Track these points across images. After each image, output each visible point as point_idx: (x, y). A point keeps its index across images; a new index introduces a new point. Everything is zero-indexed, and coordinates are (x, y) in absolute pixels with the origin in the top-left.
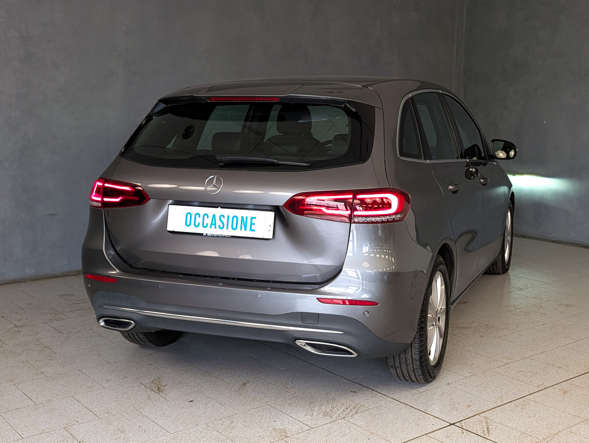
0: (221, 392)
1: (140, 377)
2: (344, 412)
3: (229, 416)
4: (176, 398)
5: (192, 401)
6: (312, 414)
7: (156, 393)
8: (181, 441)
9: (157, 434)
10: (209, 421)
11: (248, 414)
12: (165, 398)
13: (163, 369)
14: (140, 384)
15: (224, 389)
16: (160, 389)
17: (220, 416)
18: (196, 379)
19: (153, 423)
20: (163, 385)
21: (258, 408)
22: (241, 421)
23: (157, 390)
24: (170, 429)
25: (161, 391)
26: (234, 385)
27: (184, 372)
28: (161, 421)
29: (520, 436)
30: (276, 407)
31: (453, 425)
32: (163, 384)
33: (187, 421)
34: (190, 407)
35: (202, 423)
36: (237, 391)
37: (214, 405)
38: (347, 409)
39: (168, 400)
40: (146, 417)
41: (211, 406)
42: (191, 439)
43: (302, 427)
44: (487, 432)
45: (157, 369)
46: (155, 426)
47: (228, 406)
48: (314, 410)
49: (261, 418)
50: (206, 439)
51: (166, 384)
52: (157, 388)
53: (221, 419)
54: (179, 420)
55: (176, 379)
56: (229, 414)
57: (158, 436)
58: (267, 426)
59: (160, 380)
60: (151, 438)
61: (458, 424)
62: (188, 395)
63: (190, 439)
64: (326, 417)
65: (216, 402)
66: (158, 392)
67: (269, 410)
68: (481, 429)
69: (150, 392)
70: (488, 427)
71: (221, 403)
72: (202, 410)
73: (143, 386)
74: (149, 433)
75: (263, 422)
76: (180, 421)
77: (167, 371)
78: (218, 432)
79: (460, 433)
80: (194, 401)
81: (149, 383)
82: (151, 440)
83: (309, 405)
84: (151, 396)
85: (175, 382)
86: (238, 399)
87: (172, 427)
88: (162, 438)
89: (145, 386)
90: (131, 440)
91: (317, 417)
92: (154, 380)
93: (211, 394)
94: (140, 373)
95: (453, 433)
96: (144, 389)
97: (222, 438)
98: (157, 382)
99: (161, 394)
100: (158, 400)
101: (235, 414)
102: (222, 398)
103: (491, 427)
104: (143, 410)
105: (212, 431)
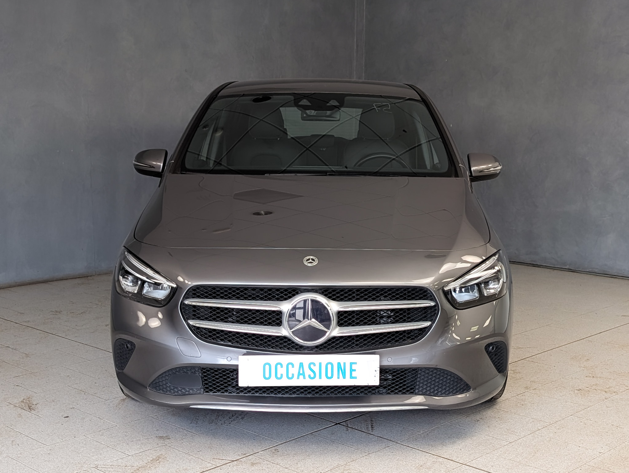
0: (99, 407)
1: (7, 398)
2: (230, 419)
3: (108, 428)
4: (50, 415)
5: (67, 417)
6: (197, 423)
7: (27, 411)
8: (59, 451)
9: (32, 447)
10: (88, 433)
11: (128, 425)
12: (37, 415)
13: (32, 389)
14: (8, 404)
15: (102, 405)
16: (31, 408)
17: (99, 429)
18: (70, 397)
19: (27, 437)
20: (34, 404)
21: (139, 420)
22: (122, 431)
23: (28, 408)
24: (46, 442)
25: (33, 409)
26: (113, 401)
27: (57, 392)
28: (36, 435)
29: (402, 430)
30: (158, 418)
31: (338, 425)
32: (34, 402)
33: (64, 434)
34: (66, 422)
35: (80, 435)
36: (116, 406)
37: (92, 419)
38: (233, 416)
39: (41, 417)
40: (18, 433)
41: (89, 421)
42: (70, 449)
43: (186, 434)
44: (371, 428)
45: (26, 390)
46: (29, 440)
47: (107, 419)
48: (199, 419)
49: (143, 428)
50: (85, 448)
51: (38, 403)
52: (27, 407)
53: (100, 431)
54: (55, 433)
55: (47, 398)
56: (109, 426)
57: (34, 448)
58: (149, 435)
59: (30, 399)
60: (26, 451)
61: (343, 423)
62: (63, 412)
63: (68, 450)
64: (211, 424)
65: (94, 417)
66: (29, 410)
67: (151, 421)
68: (366, 426)
69: (21, 411)
70: (372, 425)
71: (99, 418)
72: (80, 424)
73: (12, 406)
74: (24, 447)
75: (145, 431)
76: (57, 435)
77: (38, 392)
78: (98, 442)
79: (345, 430)
80: (70, 417)
81: (18, 403)
82: (27, 452)
83: (193, 414)
84: (22, 414)
85: (47, 401)
86: (118, 413)
87: (48, 440)
88: (39, 449)
89: (14, 405)
90: (4, 453)
91: (201, 424)
92: (24, 399)
93: (88, 410)
94: (7, 394)
95: (337, 431)
96: (13, 408)
97: (102, 447)
98: (27, 401)
99: (32, 412)
100: (30, 418)
101: (115, 426)
102: (100, 413)
103: (375, 424)
104: (14, 427)
105: (91, 441)
